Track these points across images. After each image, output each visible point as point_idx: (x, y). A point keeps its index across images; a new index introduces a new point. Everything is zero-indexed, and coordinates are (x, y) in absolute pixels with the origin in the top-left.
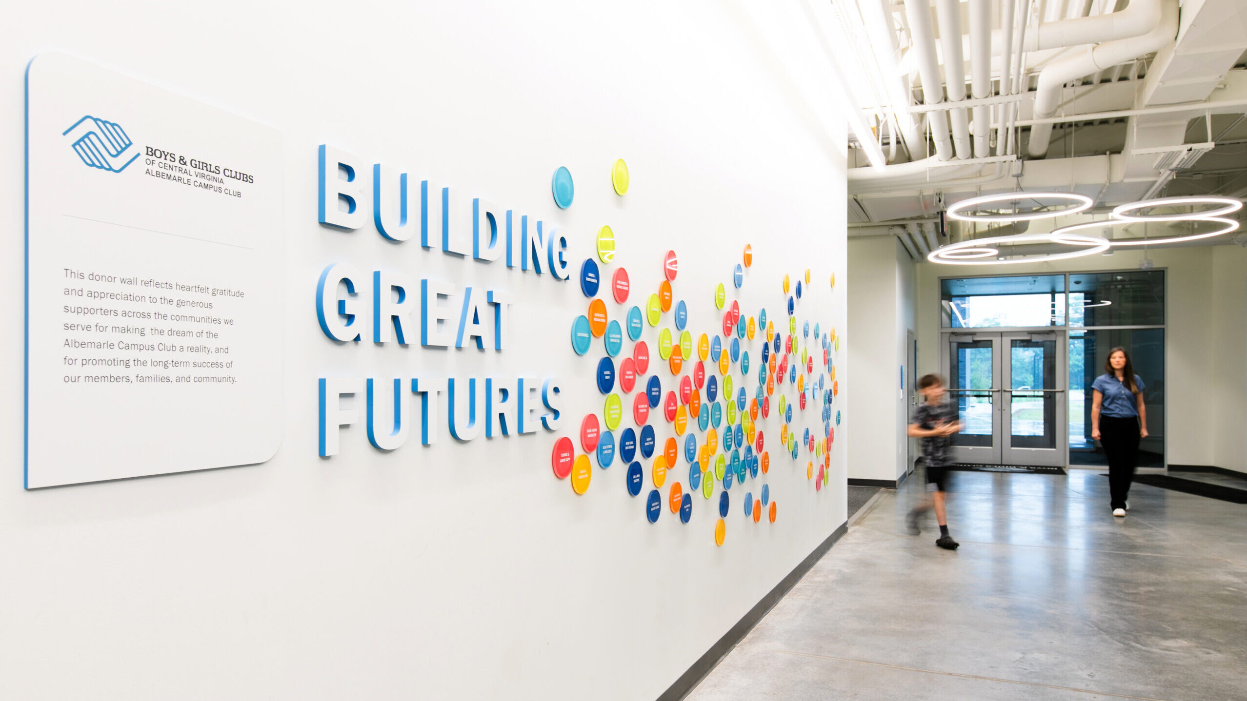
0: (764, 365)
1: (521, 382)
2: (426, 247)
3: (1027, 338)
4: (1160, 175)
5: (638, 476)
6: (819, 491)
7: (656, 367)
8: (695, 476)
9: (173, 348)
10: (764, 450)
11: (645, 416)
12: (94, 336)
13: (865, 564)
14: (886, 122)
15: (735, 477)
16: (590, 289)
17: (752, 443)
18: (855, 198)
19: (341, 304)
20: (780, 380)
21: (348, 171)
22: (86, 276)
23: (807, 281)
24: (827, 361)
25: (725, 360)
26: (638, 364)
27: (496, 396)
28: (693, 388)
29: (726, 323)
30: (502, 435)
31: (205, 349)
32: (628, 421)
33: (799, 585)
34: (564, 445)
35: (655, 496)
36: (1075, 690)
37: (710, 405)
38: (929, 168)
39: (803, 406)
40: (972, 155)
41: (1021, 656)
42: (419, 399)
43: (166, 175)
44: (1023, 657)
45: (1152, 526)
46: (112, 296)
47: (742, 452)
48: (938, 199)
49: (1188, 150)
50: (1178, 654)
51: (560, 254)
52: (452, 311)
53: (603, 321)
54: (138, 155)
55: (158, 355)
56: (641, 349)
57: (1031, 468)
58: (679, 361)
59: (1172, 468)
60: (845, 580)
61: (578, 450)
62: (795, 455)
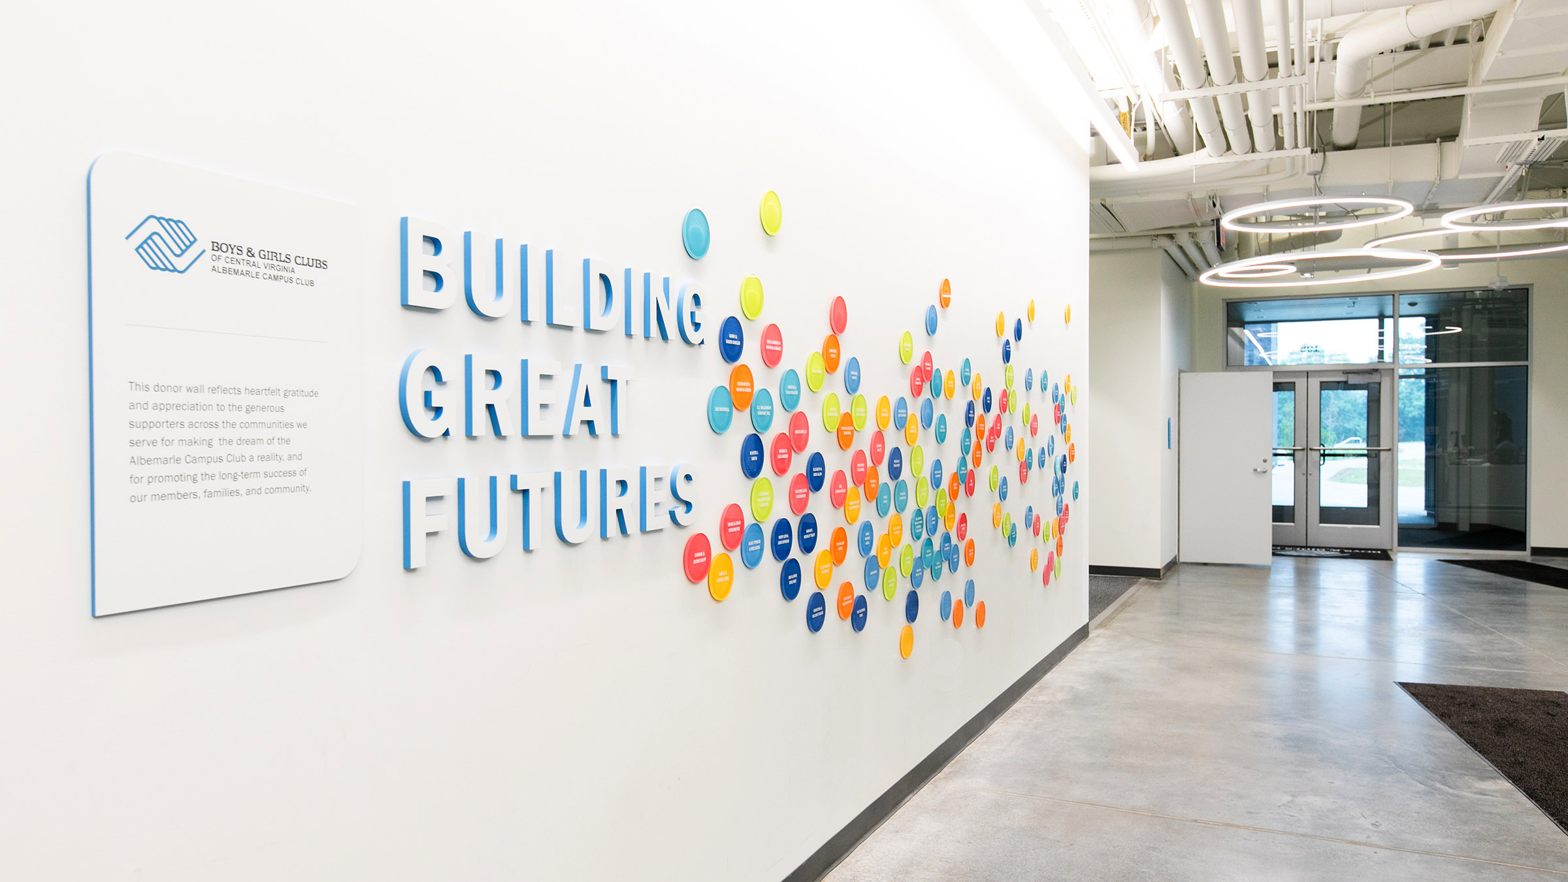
0: (968, 429)
1: (643, 471)
2: (526, 322)
3: (1343, 379)
4: (1507, 169)
5: (795, 576)
6: (1048, 587)
7: (818, 441)
8: (871, 573)
9: (242, 458)
10: (968, 537)
11: (804, 503)
12: (161, 451)
13: (1107, 679)
14: (1141, 104)
15: (927, 573)
16: (731, 353)
17: (951, 528)
18: (1103, 203)
19: (428, 395)
20: (991, 447)
21: (435, 243)
22: (151, 388)
23: (1031, 315)
24: (1060, 419)
25: (912, 427)
26: (794, 441)
27: (613, 489)
28: (869, 464)
29: (915, 380)
30: (621, 534)
31: (277, 457)
32: (782, 510)
33: (1017, 706)
34: (699, 543)
35: (817, 600)
36: (1352, 842)
37: (892, 484)
38: (1196, 166)
39: (1023, 479)
40: (1253, 150)
41: (1290, 799)
42: (519, 498)
43: (233, 270)
44: (1292, 801)
45: (1494, 630)
46: (178, 407)
47: (937, 541)
48: (1212, 204)
49: (1539, 140)
50: (1495, 799)
51: (692, 314)
52: (558, 394)
53: (749, 390)
54: (204, 251)
55: (226, 468)
56: (799, 421)
57: (1346, 551)
58: (850, 433)
59: (1536, 551)
60: (1076, 700)
61: (716, 548)
62: (1012, 540)
